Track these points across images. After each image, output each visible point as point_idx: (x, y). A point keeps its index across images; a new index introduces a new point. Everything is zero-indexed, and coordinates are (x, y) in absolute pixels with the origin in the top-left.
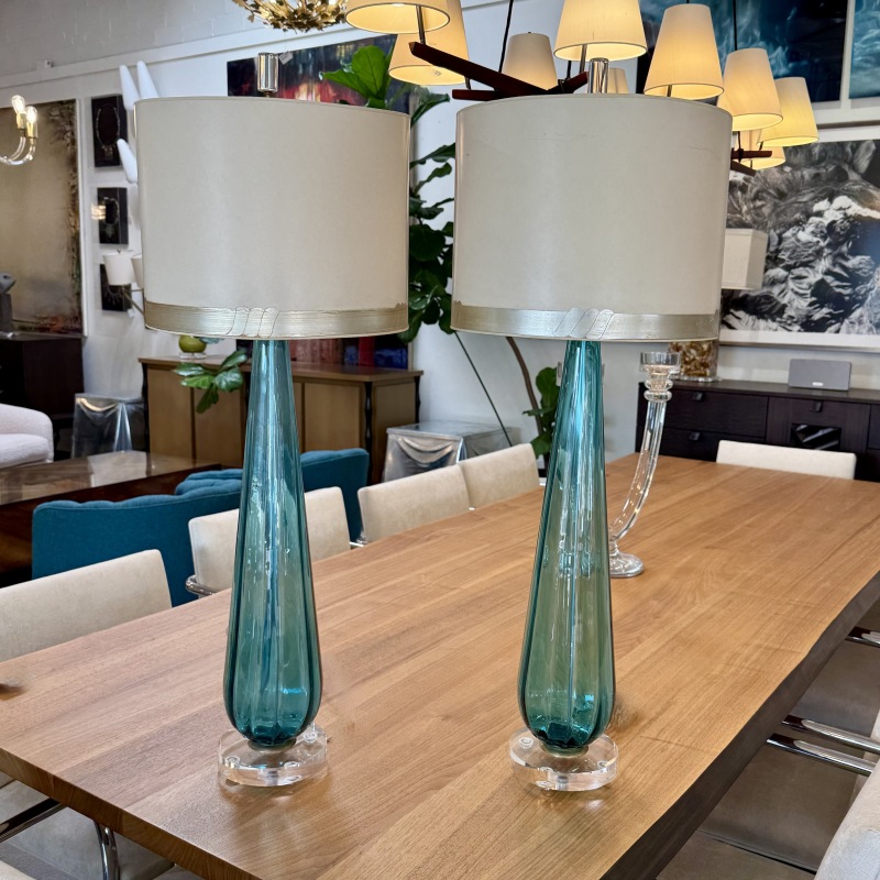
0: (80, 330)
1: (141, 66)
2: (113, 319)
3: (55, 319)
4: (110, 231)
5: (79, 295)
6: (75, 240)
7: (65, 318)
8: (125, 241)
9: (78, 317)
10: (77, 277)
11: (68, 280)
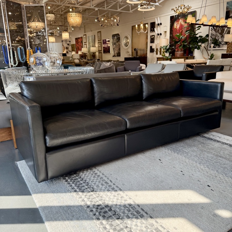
0: (147, 56)
1: (158, 18)
2: (152, 54)
3: (143, 54)
4: (152, 41)
5: (147, 51)
6: (147, 43)
7: (145, 54)
8: (154, 42)
9: (147, 54)
10: (147, 48)
11: (145, 49)
